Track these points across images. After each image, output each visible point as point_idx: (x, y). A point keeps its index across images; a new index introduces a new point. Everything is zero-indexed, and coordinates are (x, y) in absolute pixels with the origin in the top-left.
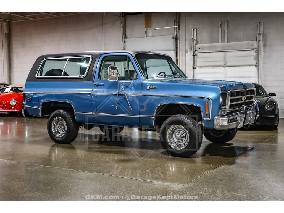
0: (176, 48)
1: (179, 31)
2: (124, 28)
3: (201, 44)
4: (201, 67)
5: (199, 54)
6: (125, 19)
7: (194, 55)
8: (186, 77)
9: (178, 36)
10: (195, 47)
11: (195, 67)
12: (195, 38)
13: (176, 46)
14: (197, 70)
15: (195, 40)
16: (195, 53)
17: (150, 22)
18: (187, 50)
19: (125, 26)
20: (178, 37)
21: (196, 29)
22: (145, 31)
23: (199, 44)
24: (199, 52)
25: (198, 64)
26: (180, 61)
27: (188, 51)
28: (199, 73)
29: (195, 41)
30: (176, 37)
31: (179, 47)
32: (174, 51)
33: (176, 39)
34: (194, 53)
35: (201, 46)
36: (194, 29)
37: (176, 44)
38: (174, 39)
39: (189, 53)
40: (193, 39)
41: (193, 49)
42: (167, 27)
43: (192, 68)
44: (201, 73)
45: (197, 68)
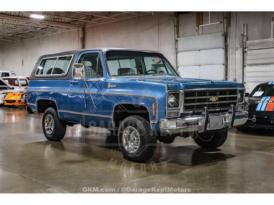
0: (226, 45)
1: (229, 27)
2: (177, 27)
3: (251, 40)
4: (251, 65)
5: (249, 52)
6: (178, 18)
7: (244, 53)
8: (178, 75)
9: (228, 32)
10: (245, 44)
11: (244, 65)
12: (245, 34)
13: (226, 44)
14: (247, 69)
15: (245, 36)
16: (245, 50)
17: (201, 20)
18: (237, 47)
19: (178, 25)
20: (228, 34)
21: (247, 24)
22: (197, 30)
23: (249, 40)
24: (249, 49)
25: (248, 62)
26: (229, 59)
27: (238, 49)
28: (248, 72)
29: (245, 38)
30: (226, 34)
31: (229, 44)
32: (223, 49)
33: (226, 36)
34: (243, 50)
35: (251, 43)
36: (244, 25)
37: (226, 41)
38: (223, 36)
39: (239, 50)
40: (243, 35)
41: (243, 46)
42: (209, 24)
43: (241, 67)
44: (251, 72)
45: (247, 66)
